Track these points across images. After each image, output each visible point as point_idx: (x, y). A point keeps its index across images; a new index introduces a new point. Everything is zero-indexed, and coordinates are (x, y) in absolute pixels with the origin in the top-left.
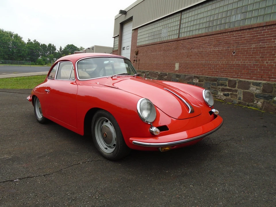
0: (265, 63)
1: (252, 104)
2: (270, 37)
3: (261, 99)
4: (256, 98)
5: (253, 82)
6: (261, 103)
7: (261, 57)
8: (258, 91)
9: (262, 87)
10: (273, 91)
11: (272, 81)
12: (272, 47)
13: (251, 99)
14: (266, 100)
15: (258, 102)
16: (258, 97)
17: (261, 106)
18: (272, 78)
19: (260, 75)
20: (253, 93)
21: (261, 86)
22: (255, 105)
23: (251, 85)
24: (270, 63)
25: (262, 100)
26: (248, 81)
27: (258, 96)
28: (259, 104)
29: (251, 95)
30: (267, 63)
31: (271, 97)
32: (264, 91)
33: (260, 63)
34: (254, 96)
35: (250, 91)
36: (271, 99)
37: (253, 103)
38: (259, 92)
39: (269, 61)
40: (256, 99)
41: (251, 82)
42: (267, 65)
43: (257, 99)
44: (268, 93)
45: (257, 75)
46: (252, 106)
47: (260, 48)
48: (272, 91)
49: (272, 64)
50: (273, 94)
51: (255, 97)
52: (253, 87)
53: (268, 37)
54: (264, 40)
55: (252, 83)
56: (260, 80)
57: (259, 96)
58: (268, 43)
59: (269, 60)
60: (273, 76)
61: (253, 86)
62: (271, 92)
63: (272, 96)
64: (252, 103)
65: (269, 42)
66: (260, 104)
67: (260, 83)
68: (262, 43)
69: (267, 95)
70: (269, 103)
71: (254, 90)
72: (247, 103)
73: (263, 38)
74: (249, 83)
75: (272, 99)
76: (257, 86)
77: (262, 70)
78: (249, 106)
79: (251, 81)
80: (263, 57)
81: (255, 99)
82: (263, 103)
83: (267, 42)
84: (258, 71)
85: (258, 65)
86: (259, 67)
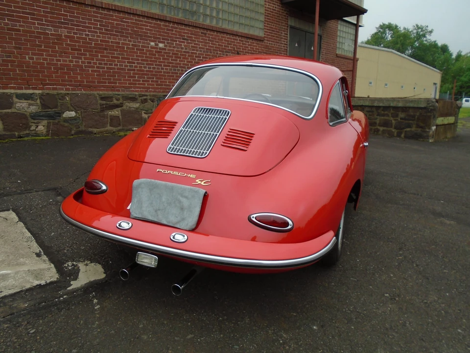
0: (27, 59)
1: (28, 132)
2: (23, 13)
3: (41, 120)
4: (33, 121)
5: (15, 93)
6: (44, 126)
7: (15, 48)
8: (33, 109)
9: (38, 101)
10: (59, 104)
11: (49, 89)
12: (33, 32)
13: (24, 124)
14: (51, 121)
15: (38, 126)
16: (37, 118)
17: (45, 132)
18: (48, 84)
19: (23, 79)
20: (26, 113)
21: (37, 99)
22: (34, 132)
23: (15, 100)
24: (37, 59)
25: (45, 122)
26: (4, 93)
27: (35, 117)
28: (41, 128)
29: (22, 116)
30: (30, 58)
31: (57, 115)
32: (44, 106)
33: (16, 57)
34: (29, 117)
35: (16, 111)
36: (59, 118)
37: (29, 130)
38: (35, 109)
39: (34, 57)
40: (34, 123)
41: (11, 94)
42: (33, 63)
43: (36, 121)
44: (52, 109)
45: (17, 79)
46: (27, 135)
47: (9, 29)
48: (57, 105)
49: (42, 61)
50: (59, 108)
51: (29, 119)
52: (21, 103)
53: (19, 12)
54: (13, 16)
55: (15, 96)
56: (26, 89)
57: (37, 116)
58: (22, 24)
59: (33, 54)
60: (48, 82)
61: (19, 101)
62: (56, 107)
63: (60, 112)
64: (25, 130)
65: (24, 22)
66: (43, 128)
67: (31, 94)
68: (9, 20)
69: (51, 111)
70: (57, 124)
71: (25, 108)
72: (17, 134)
73: (8, 10)
74: (10, 96)
75: (60, 116)
76: (25, 99)
77: (24, 71)
78: (21, 137)
79: (12, 92)
80: (20, 48)
81: (32, 123)
82: (48, 127)
83: (19, 22)
84: (18, 72)
85: (14, 62)
86: (18, 66)
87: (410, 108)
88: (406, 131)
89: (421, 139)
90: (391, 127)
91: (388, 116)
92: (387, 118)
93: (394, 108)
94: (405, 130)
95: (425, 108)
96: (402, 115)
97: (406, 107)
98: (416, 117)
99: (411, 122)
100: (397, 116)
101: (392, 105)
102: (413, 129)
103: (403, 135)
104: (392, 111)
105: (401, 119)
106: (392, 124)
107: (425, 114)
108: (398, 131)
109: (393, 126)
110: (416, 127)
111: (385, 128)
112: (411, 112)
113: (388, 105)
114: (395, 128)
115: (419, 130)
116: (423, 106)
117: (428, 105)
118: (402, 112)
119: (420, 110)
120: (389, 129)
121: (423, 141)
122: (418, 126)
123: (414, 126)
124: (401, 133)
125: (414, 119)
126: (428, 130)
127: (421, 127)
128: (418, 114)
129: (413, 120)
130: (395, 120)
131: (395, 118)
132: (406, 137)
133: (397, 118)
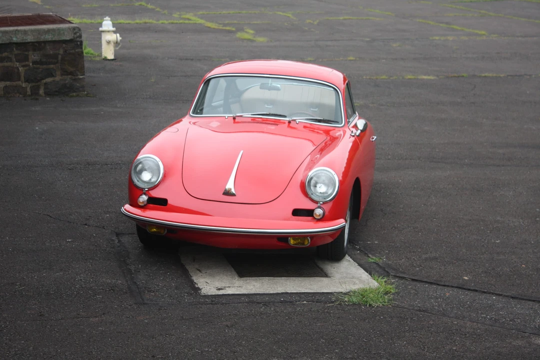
87: (45, 42)
88: (45, 84)
89: (75, 94)
90: (19, 80)
91: (9, 59)
92: (9, 64)
93: (18, 44)
94: (44, 81)
95: (71, 41)
96: (34, 56)
97: (39, 43)
98: (60, 57)
99: (52, 66)
100: (26, 58)
101: (15, 39)
102: (58, 78)
103: (41, 92)
104: (16, 52)
105: (34, 63)
106: (19, 74)
107: (73, 51)
108: (34, 84)
109: (22, 78)
110: (62, 75)
111: (8, 83)
112: (50, 50)
113: (7, 42)
114: (27, 81)
115: (68, 79)
116: (68, 37)
117: (76, 36)
118: (34, 50)
119: (64, 45)
120: (15, 83)
121: (78, 96)
122: (65, 72)
123: (58, 73)
124: (38, 88)
125: (56, 61)
126: (81, 77)
127: (71, 73)
128: (61, 52)
129: (54, 63)
130: (23, 66)
131: (24, 63)
132: (47, 94)
133: (27, 63)
